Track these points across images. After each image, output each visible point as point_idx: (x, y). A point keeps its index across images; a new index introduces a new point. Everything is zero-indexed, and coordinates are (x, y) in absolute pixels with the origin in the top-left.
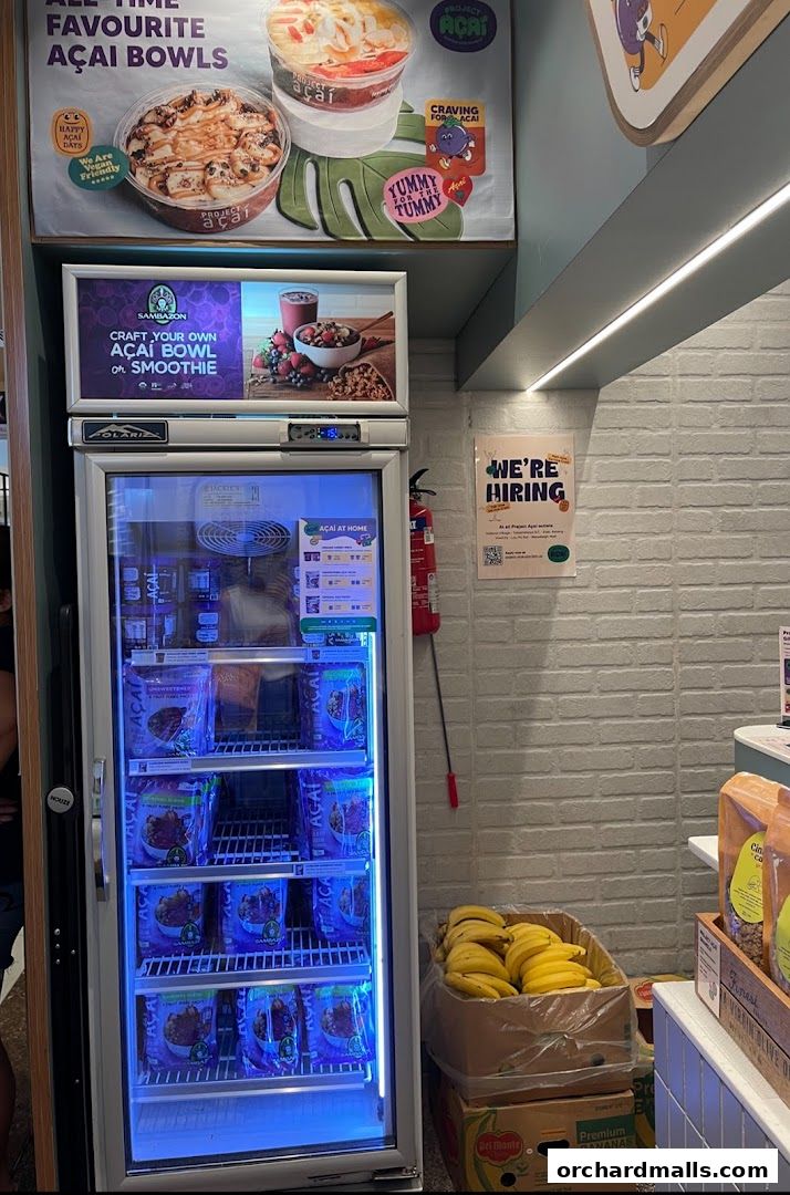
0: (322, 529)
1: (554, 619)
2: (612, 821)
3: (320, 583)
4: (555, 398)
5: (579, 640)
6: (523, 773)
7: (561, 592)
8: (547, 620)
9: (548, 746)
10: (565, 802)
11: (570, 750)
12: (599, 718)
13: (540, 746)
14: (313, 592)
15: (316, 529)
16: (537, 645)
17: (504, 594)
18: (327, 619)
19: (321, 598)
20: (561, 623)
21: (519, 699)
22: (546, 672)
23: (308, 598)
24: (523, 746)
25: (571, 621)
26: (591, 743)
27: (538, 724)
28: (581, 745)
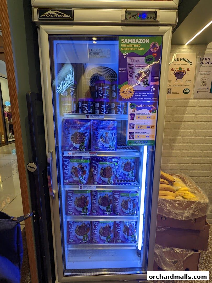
0: (136, 106)
1: (185, 116)
2: (193, 170)
3: (135, 127)
4: (193, 47)
5: (191, 122)
6: (171, 157)
7: (188, 108)
8: (183, 116)
9: (179, 150)
10: (181, 165)
11: (185, 151)
12: (194, 143)
13: (177, 150)
14: (132, 131)
15: (134, 106)
16: (179, 123)
17: (171, 108)
18: (137, 141)
19: (135, 133)
20: (187, 117)
21: (172, 137)
22: (181, 130)
23: (130, 133)
24: (172, 150)
25: (190, 116)
26: (191, 150)
27: (176, 144)
28: (188, 150)
